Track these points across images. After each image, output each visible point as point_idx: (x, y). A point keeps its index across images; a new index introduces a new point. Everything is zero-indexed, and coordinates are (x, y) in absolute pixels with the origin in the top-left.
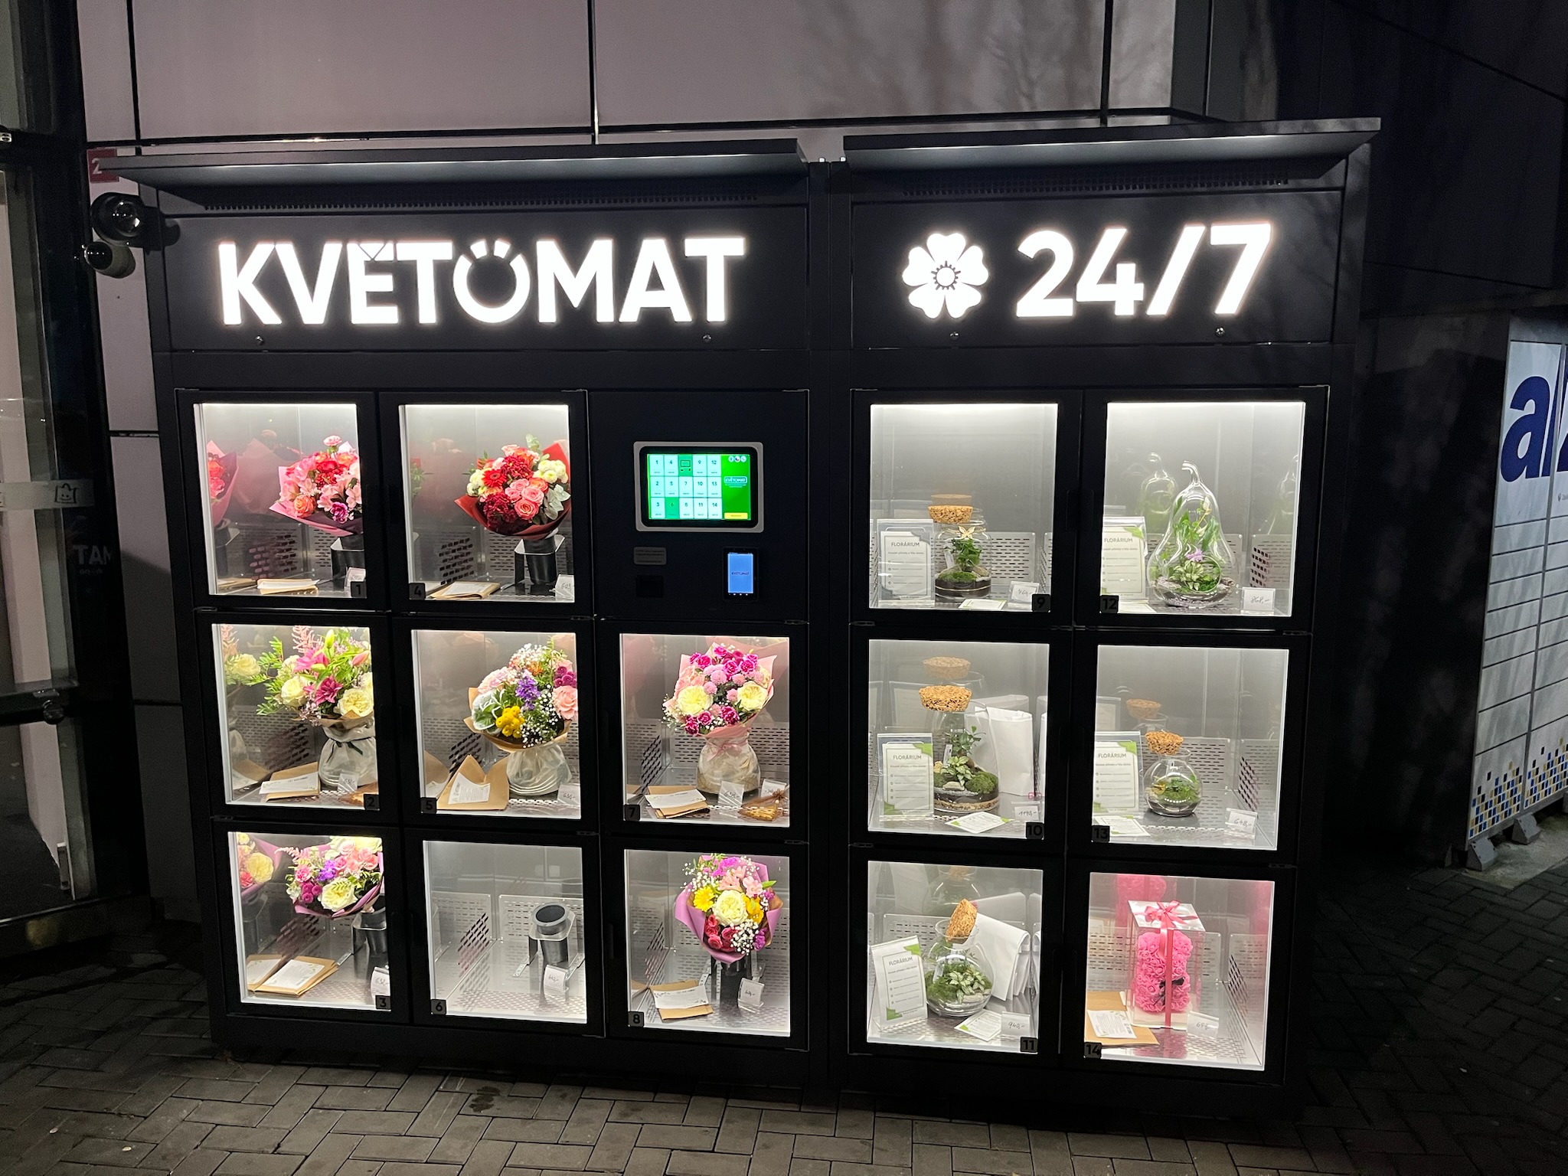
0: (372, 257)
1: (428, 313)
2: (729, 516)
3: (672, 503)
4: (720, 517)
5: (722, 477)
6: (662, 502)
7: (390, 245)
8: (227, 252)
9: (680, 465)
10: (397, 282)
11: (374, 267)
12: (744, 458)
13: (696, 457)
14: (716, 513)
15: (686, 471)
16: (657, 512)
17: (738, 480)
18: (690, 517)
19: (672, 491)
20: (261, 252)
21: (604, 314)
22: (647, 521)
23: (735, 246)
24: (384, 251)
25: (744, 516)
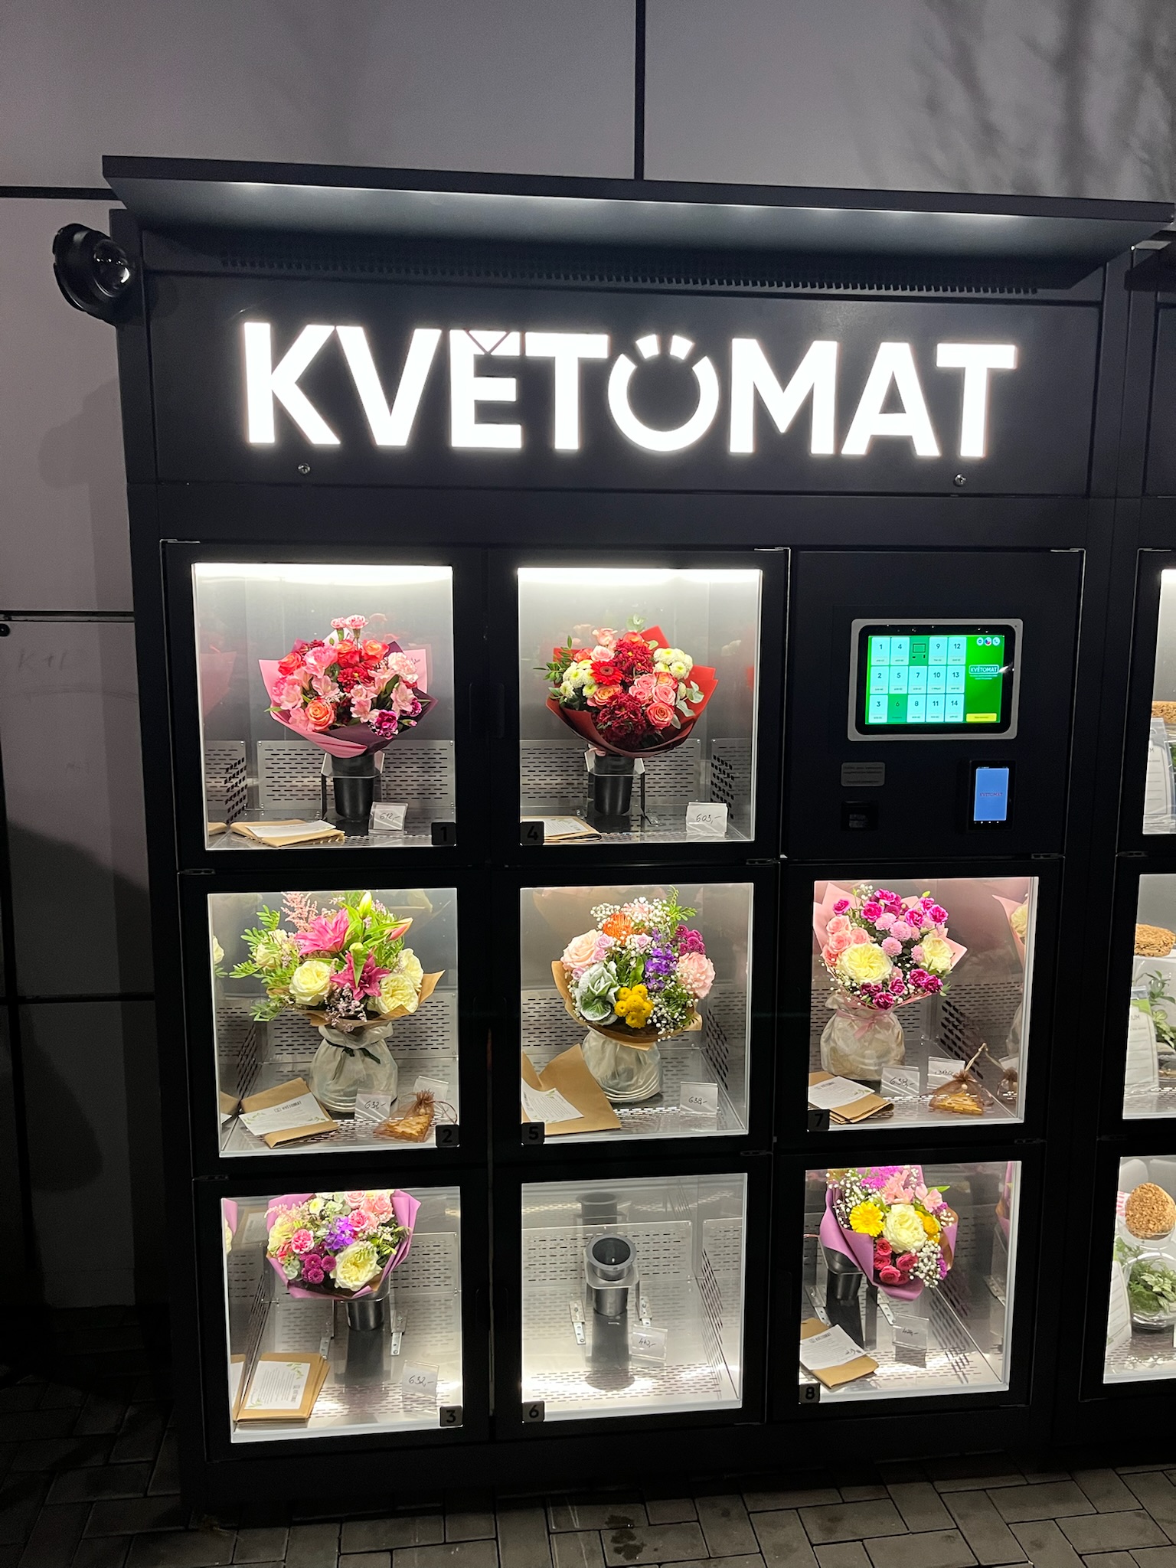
0: (488, 350)
1: (567, 436)
2: (972, 718)
3: (898, 702)
4: (960, 720)
5: (967, 665)
6: (885, 700)
7: (515, 336)
8: (256, 335)
9: (912, 650)
10: (522, 389)
11: (488, 366)
12: (997, 640)
13: (934, 639)
14: (955, 716)
15: (919, 658)
16: (877, 715)
17: (987, 669)
18: (921, 720)
19: (898, 687)
20: (312, 338)
21: (821, 443)
22: (863, 727)
23: (1004, 356)
24: (506, 344)
25: (992, 718)
